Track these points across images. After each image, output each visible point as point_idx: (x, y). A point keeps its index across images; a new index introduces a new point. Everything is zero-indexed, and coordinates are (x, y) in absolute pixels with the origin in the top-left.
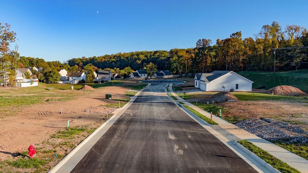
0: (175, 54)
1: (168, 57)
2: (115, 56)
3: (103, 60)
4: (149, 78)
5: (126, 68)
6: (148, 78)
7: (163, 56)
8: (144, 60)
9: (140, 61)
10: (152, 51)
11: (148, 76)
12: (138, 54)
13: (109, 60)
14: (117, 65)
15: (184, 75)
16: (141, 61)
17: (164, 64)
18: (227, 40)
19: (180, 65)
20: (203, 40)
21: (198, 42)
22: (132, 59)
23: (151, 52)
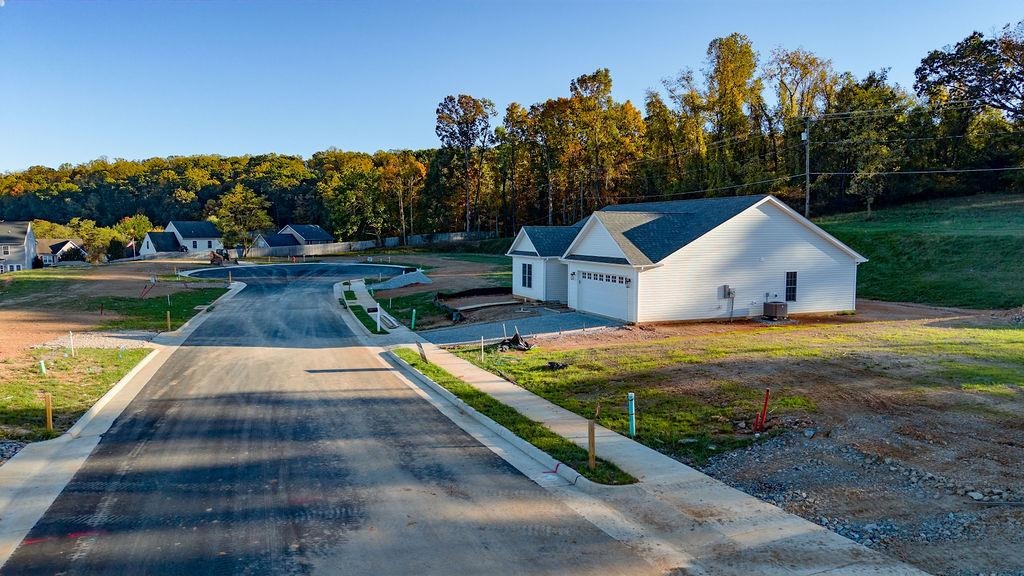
0: (332, 169)
1: (304, 180)
2: (74, 173)
3: (20, 187)
4: (233, 254)
5: (128, 221)
6: (227, 257)
7: (287, 176)
8: (205, 188)
9: (192, 195)
10: (239, 154)
11: (226, 247)
12: (180, 166)
13: (45, 186)
14: (84, 206)
15: (391, 241)
16: (196, 193)
17: (292, 205)
18: (553, 108)
19: (375, 201)
20: (465, 101)
21: (445, 106)
22: (157, 183)
23: (235, 161)
